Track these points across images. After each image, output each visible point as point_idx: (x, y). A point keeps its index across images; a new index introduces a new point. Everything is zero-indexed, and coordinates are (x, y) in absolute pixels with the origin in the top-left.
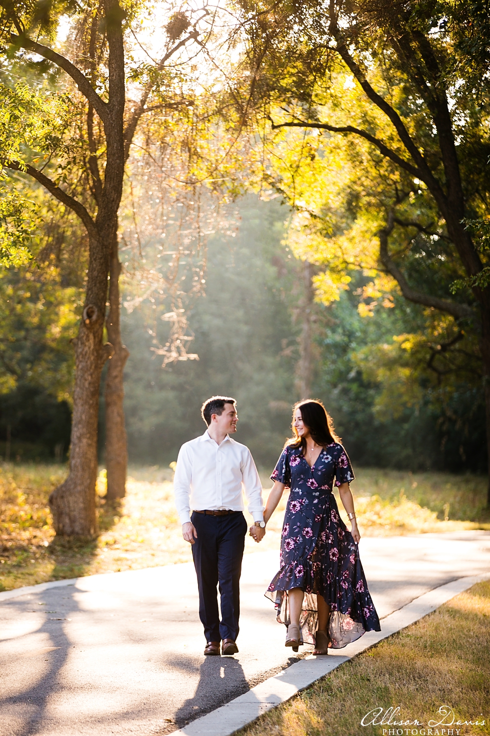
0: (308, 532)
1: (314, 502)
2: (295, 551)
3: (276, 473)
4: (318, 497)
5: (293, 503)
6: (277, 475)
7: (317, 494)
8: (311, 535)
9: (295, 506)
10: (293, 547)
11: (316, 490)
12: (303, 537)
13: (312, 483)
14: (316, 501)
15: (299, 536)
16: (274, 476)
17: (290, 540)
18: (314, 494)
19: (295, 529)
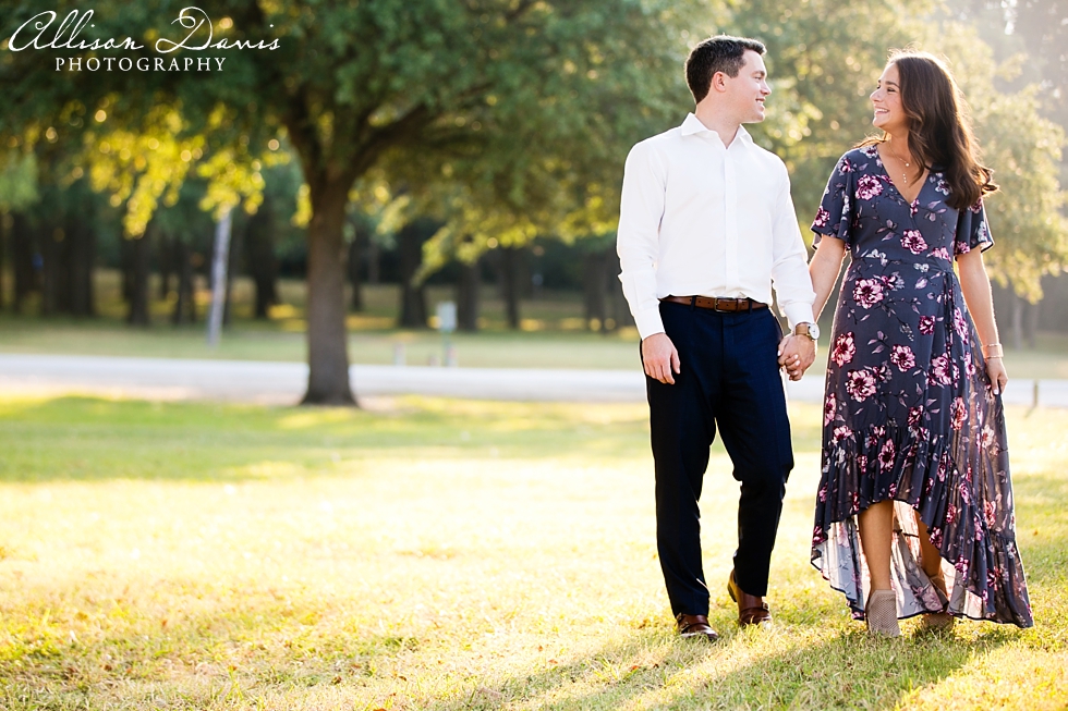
0: (903, 357)
1: (918, 286)
2: (880, 402)
3: (824, 218)
4: (926, 276)
5: (863, 283)
6: (827, 221)
7: (925, 267)
8: (913, 364)
9: (867, 290)
10: (873, 390)
11: (921, 259)
12: (894, 367)
13: (914, 241)
14: (921, 284)
15: (885, 363)
16: (819, 223)
17: (862, 374)
18: (917, 266)
19: (874, 346)
